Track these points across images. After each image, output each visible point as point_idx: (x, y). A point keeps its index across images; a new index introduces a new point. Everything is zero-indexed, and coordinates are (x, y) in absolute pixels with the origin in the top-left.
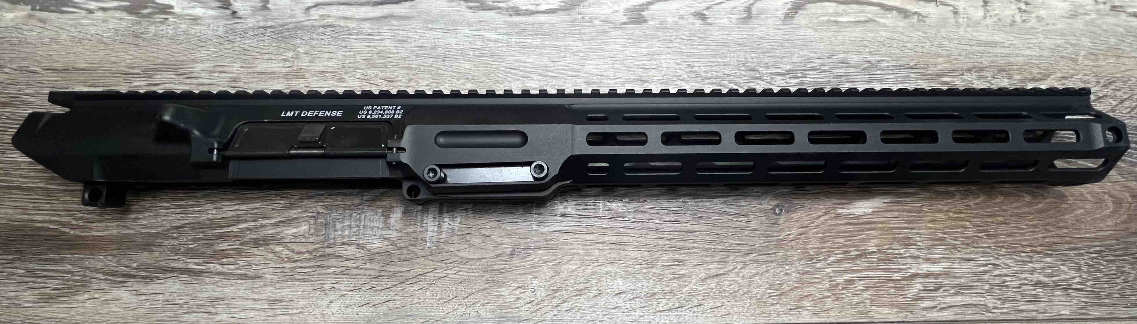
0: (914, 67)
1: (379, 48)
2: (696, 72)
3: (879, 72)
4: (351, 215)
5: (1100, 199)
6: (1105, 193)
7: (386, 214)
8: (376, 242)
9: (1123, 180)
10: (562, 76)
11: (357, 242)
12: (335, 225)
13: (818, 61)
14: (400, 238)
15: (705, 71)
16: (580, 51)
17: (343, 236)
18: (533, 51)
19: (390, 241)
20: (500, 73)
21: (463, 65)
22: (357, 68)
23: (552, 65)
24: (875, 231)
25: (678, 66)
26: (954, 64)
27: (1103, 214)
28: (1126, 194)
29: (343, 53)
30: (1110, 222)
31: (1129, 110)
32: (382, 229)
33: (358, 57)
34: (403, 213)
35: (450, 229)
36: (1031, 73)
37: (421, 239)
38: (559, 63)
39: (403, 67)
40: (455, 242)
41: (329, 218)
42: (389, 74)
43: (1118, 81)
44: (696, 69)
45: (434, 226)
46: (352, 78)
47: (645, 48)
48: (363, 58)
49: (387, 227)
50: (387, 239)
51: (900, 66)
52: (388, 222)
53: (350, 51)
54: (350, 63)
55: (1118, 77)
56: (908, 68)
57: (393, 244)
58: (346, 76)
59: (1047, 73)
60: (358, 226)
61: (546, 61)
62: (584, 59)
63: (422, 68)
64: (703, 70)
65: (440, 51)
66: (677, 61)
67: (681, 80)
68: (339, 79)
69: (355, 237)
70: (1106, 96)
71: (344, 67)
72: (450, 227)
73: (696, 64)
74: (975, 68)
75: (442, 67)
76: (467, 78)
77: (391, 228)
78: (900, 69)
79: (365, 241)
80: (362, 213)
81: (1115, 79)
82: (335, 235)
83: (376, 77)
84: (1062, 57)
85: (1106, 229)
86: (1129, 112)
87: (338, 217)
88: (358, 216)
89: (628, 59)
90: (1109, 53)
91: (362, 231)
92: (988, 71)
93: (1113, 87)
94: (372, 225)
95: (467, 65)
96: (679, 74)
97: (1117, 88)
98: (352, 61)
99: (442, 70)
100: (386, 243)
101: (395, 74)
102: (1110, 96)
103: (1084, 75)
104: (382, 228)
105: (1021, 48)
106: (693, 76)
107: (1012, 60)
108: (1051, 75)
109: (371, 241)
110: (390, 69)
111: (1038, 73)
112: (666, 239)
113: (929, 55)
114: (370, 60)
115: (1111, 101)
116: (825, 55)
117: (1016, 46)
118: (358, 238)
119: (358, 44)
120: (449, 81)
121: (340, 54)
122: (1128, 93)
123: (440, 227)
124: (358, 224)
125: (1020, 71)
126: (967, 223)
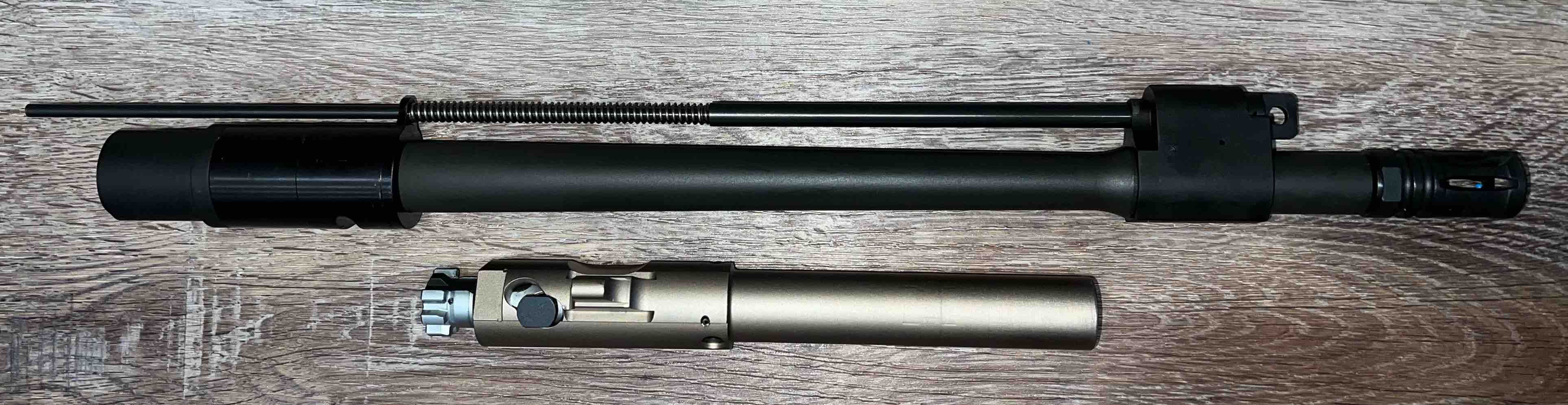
0: (1107, 63)
1: (92, 25)
2: (676, 72)
3: (1033, 74)
4: (54, 336)
5: (1451, 335)
6: (1465, 322)
7: (113, 335)
8: (98, 385)
9: (1508, 296)
10: (425, 80)
11: (65, 384)
12: (27, 353)
13: (915, 51)
14: (138, 379)
15: (694, 71)
16: (459, 31)
17: (39, 372)
18: (371, 31)
19: (122, 383)
20: (309, 74)
21: (244, 59)
22: (55, 65)
23: (407, 58)
24: (995, 386)
25: (643, 62)
26: (1190, 57)
27: (1453, 364)
28: (1511, 327)
29: (29, 36)
30: (1466, 379)
31: (1545, 153)
32: (107, 362)
33: (56, 44)
34: (142, 334)
35: (223, 364)
36: (1346, 76)
37: (175, 382)
38: (421, 55)
39: (135, 63)
40: (232, 388)
41: (16, 341)
42: (111, 77)
43: (1530, 94)
44: (676, 67)
45: (195, 358)
46: (48, 84)
47: (584, 25)
48: (66, 45)
49: (115, 358)
50: (113, 380)
51: (1077, 61)
52: (117, 351)
53: (40, 32)
54: (43, 55)
55: (1532, 85)
56: (1094, 65)
57: (126, 388)
58: (35, 81)
59: (1380, 75)
60: (66, 357)
61: (397, 51)
62: (465, 47)
63: (171, 64)
64: (691, 69)
65: (202, 32)
66: (644, 52)
67: (650, 89)
68: (24, 85)
69: (61, 375)
70: (1499, 124)
71: (32, 63)
72: (224, 360)
73: (678, 57)
74: (1230, 64)
75: (204, 62)
76: (250, 85)
77: (123, 361)
78: (1077, 67)
79: (79, 384)
80: (72, 333)
81: (1525, 88)
82: (28, 371)
83: (89, 80)
84: (1418, 41)
85: (1455, 392)
86: (1545, 158)
87: (32, 340)
88: (65, 339)
89: (550, 48)
90: (1522, 34)
91: (73, 365)
92: (1259, 71)
93: (1519, 106)
94: (89, 354)
95: (253, 59)
96: (645, 77)
97: (1527, 108)
98: (46, 52)
99: (207, 68)
100: (115, 387)
101: (123, 76)
102: (1509, 123)
103: (1460, 80)
104: (107, 360)
105: (1333, 23)
106: (672, 81)
107: (1311, 48)
108: (1390, 80)
109: (88, 383)
110: (112, 66)
111: (1362, 77)
112: (605, 390)
113: (1138, 38)
114: (77, 48)
115: (1509, 134)
116: (928, 38)
117: (1325, 18)
118: (67, 378)
119: (54, 19)
120: (219, 89)
121: (23, 38)
122: (1549, 118)
123: (205, 361)
124: (66, 353)
125: (1325, 72)
126: (1178, 375)
